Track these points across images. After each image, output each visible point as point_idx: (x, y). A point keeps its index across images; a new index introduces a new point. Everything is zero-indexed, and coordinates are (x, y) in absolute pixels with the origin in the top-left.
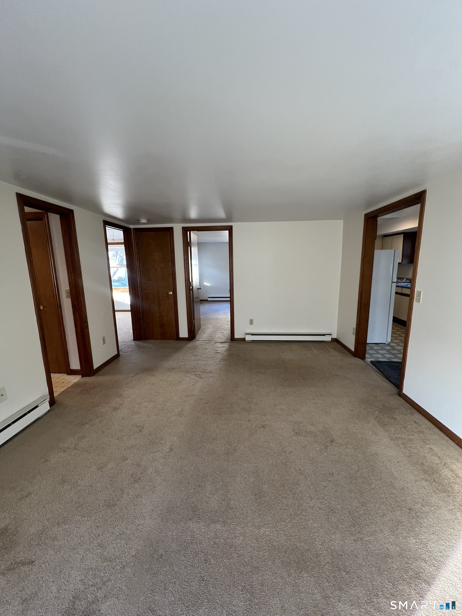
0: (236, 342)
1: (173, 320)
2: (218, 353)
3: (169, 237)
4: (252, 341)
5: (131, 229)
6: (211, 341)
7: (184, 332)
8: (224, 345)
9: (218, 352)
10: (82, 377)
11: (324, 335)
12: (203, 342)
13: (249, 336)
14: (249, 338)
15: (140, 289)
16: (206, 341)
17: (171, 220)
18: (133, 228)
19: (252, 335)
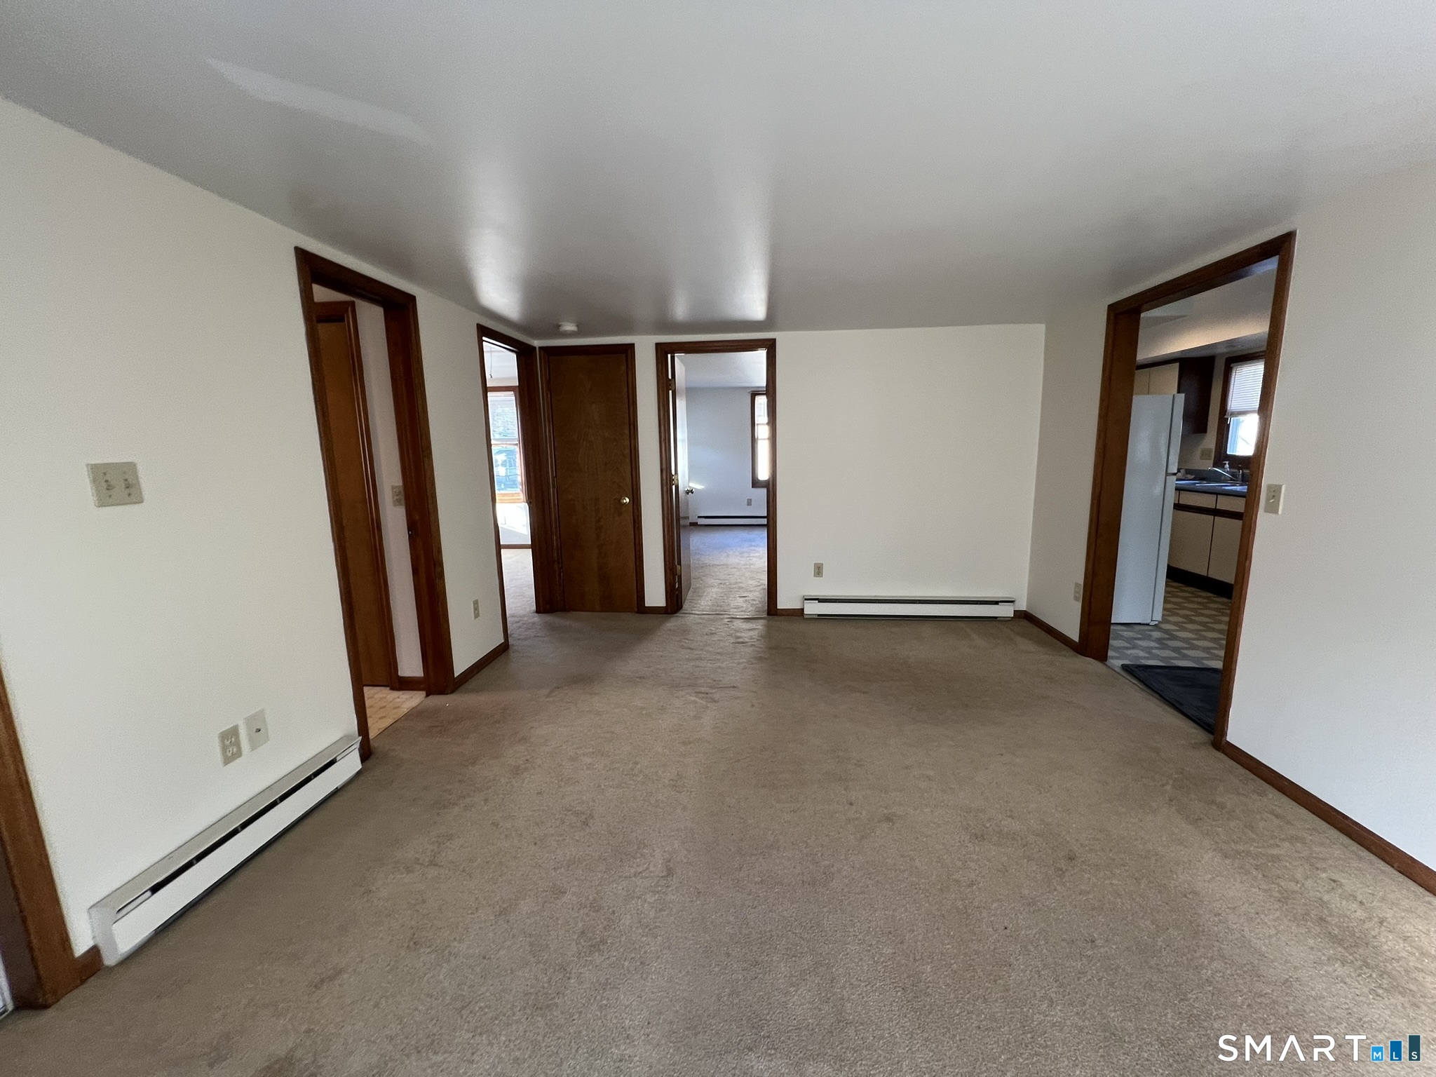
0: (780, 618)
1: (632, 564)
3: (624, 368)
4: (819, 615)
5: (535, 348)
6: (721, 617)
7: (655, 594)
8: (754, 626)
9: (741, 640)
10: (427, 695)
11: (996, 603)
12: (703, 619)
13: (815, 605)
14: (812, 609)
15: (553, 491)
17: (628, 328)
18: (540, 348)
19: (821, 601)
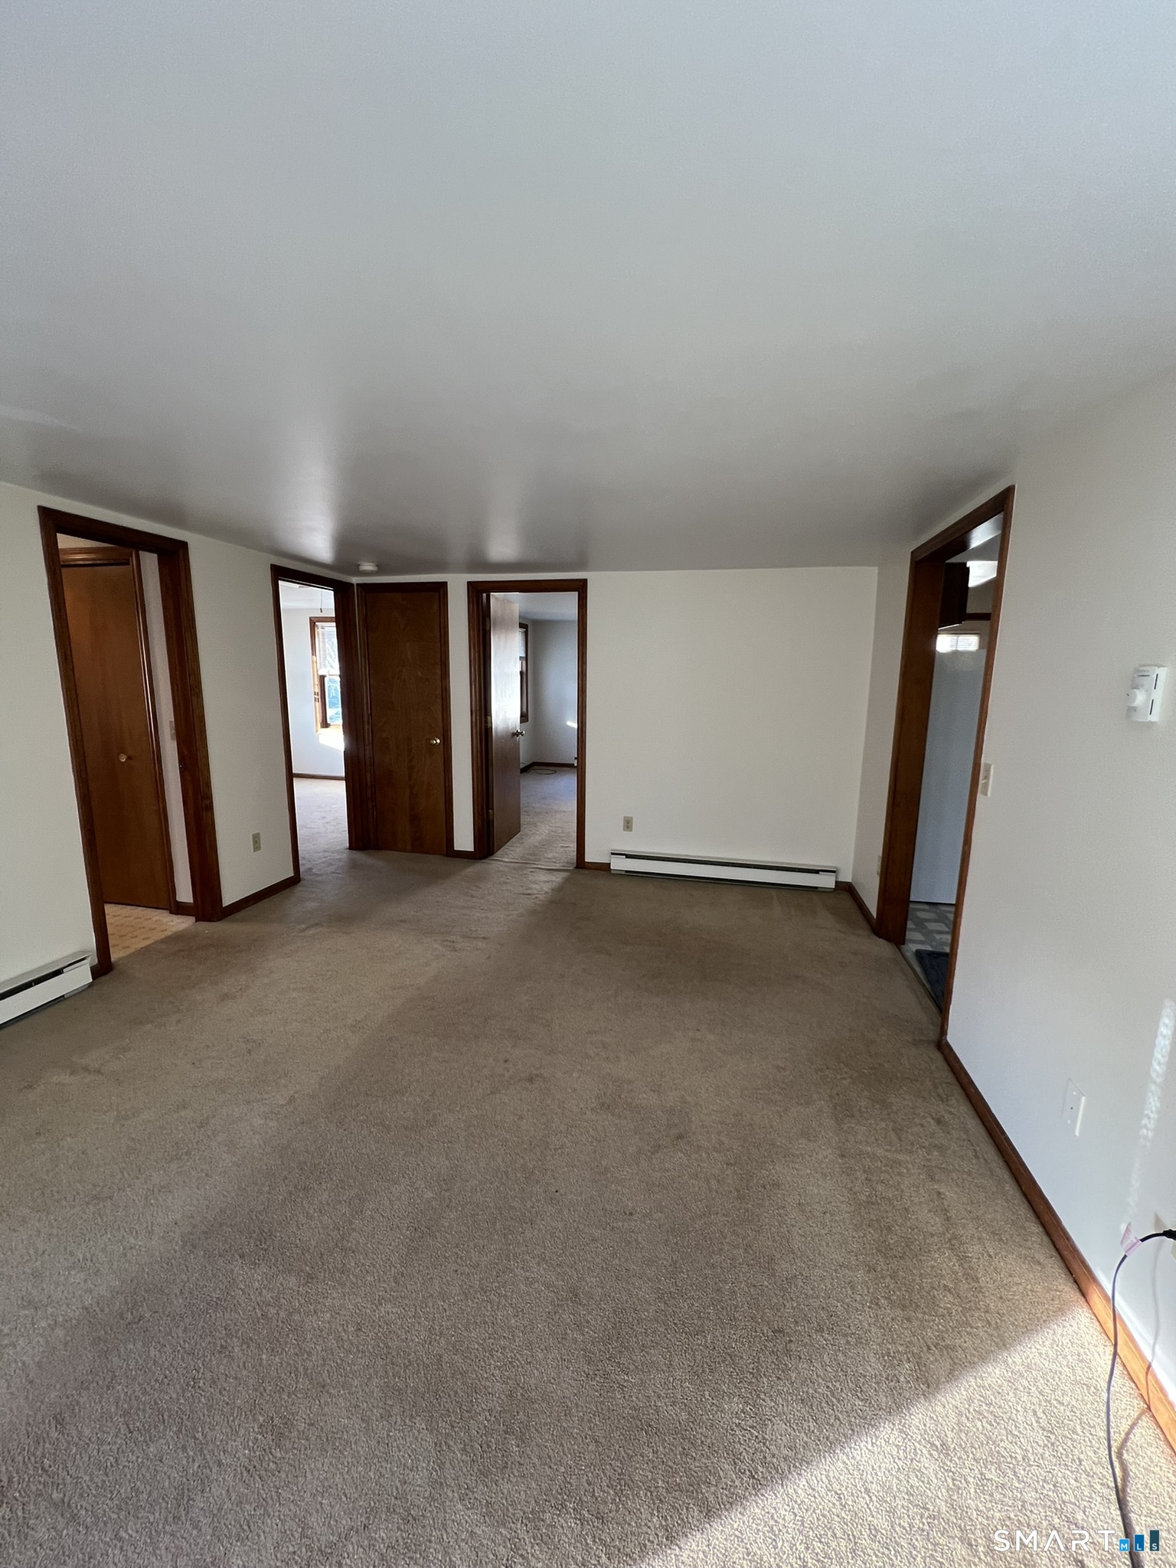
0: (586, 872)
1: (442, 806)
2: (529, 894)
3: (436, 607)
4: (626, 871)
5: (353, 585)
6: (528, 866)
7: (464, 838)
8: (553, 878)
9: (529, 892)
11: (817, 872)
12: (507, 867)
13: (622, 860)
14: (619, 864)
15: (368, 729)
16: (512, 865)
17: (442, 567)
18: (357, 584)
19: (628, 856)
